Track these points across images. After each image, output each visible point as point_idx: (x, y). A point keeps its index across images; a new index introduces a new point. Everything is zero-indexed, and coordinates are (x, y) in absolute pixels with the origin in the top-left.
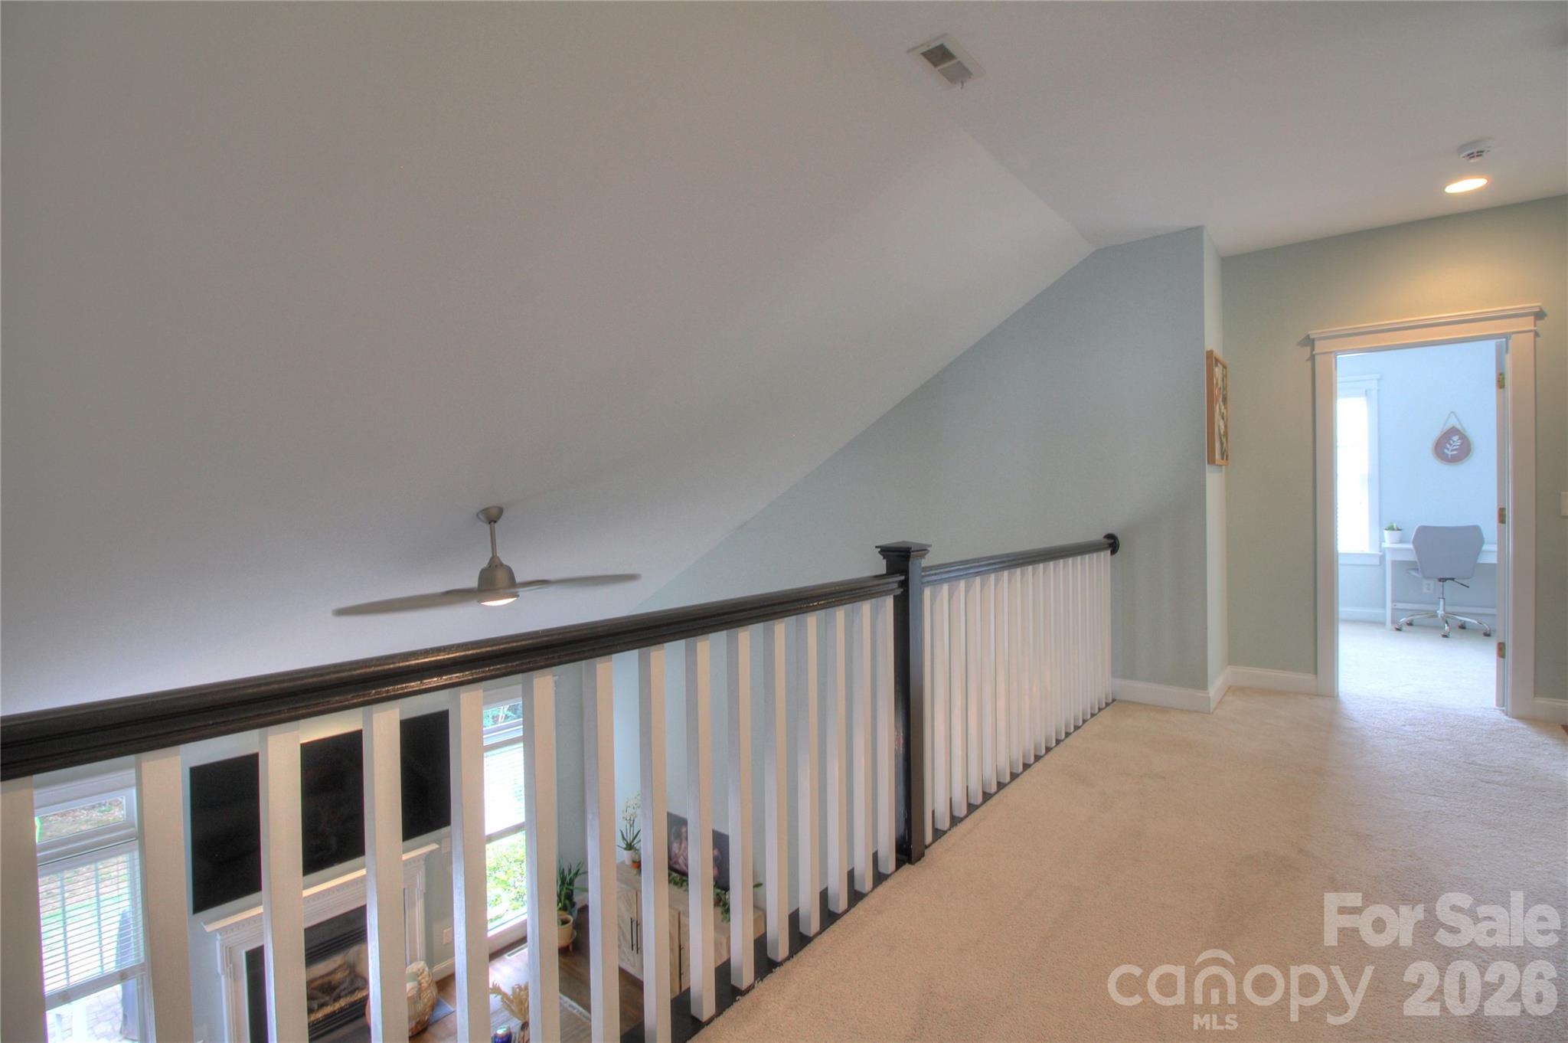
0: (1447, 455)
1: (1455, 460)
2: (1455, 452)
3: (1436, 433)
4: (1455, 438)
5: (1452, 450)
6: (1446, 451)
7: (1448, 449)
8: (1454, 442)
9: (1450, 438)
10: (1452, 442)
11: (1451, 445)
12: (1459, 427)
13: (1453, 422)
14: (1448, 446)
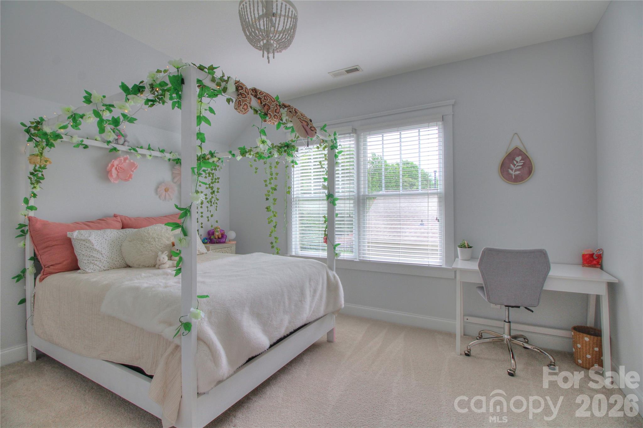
0: (511, 174)
1: (518, 179)
2: (518, 172)
3: (501, 155)
4: (518, 159)
5: (516, 170)
6: (510, 171)
7: (512, 170)
8: (517, 162)
9: (514, 159)
10: (515, 163)
11: (514, 165)
12: (521, 148)
13: (516, 143)
14: (512, 166)
